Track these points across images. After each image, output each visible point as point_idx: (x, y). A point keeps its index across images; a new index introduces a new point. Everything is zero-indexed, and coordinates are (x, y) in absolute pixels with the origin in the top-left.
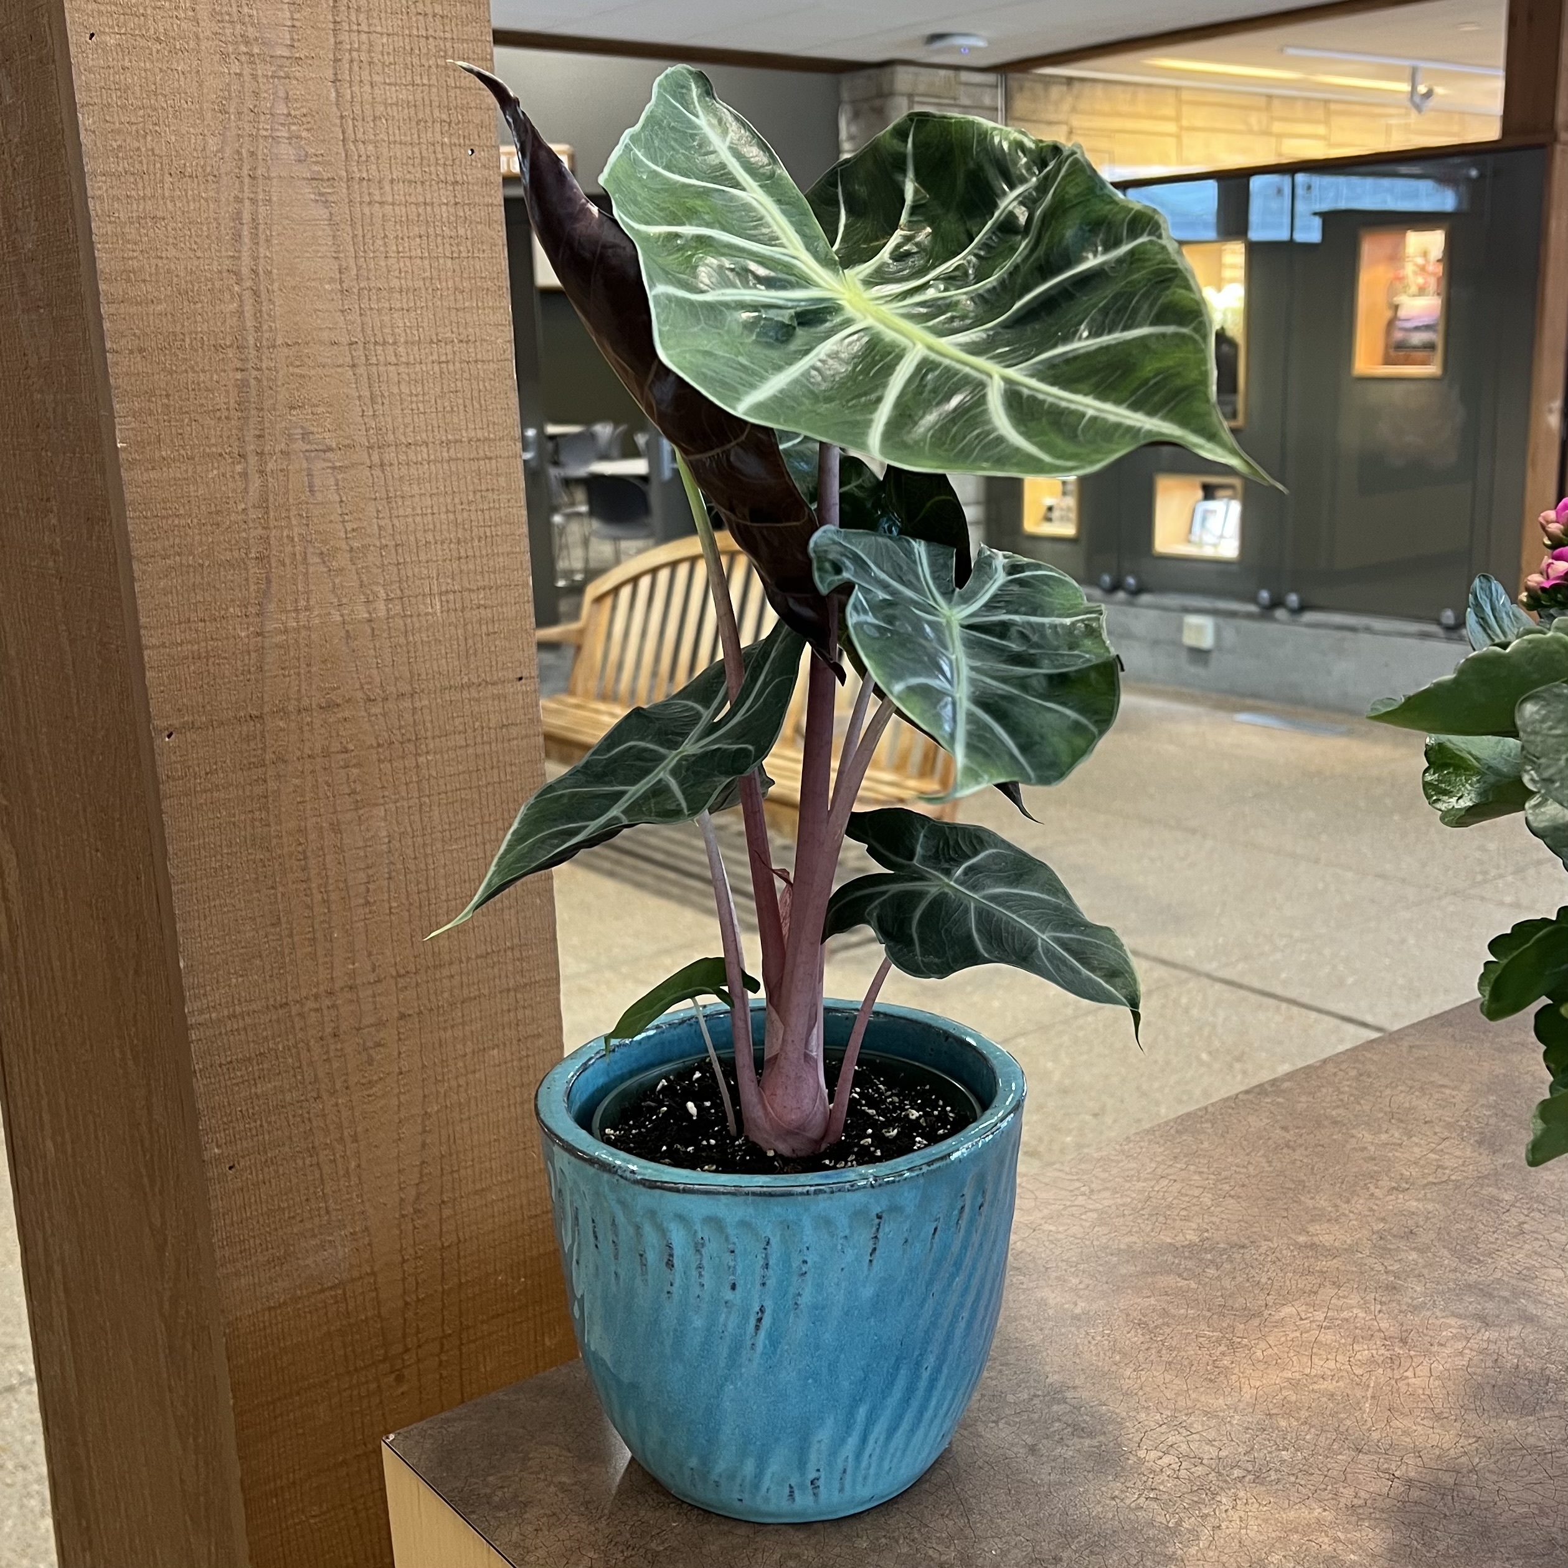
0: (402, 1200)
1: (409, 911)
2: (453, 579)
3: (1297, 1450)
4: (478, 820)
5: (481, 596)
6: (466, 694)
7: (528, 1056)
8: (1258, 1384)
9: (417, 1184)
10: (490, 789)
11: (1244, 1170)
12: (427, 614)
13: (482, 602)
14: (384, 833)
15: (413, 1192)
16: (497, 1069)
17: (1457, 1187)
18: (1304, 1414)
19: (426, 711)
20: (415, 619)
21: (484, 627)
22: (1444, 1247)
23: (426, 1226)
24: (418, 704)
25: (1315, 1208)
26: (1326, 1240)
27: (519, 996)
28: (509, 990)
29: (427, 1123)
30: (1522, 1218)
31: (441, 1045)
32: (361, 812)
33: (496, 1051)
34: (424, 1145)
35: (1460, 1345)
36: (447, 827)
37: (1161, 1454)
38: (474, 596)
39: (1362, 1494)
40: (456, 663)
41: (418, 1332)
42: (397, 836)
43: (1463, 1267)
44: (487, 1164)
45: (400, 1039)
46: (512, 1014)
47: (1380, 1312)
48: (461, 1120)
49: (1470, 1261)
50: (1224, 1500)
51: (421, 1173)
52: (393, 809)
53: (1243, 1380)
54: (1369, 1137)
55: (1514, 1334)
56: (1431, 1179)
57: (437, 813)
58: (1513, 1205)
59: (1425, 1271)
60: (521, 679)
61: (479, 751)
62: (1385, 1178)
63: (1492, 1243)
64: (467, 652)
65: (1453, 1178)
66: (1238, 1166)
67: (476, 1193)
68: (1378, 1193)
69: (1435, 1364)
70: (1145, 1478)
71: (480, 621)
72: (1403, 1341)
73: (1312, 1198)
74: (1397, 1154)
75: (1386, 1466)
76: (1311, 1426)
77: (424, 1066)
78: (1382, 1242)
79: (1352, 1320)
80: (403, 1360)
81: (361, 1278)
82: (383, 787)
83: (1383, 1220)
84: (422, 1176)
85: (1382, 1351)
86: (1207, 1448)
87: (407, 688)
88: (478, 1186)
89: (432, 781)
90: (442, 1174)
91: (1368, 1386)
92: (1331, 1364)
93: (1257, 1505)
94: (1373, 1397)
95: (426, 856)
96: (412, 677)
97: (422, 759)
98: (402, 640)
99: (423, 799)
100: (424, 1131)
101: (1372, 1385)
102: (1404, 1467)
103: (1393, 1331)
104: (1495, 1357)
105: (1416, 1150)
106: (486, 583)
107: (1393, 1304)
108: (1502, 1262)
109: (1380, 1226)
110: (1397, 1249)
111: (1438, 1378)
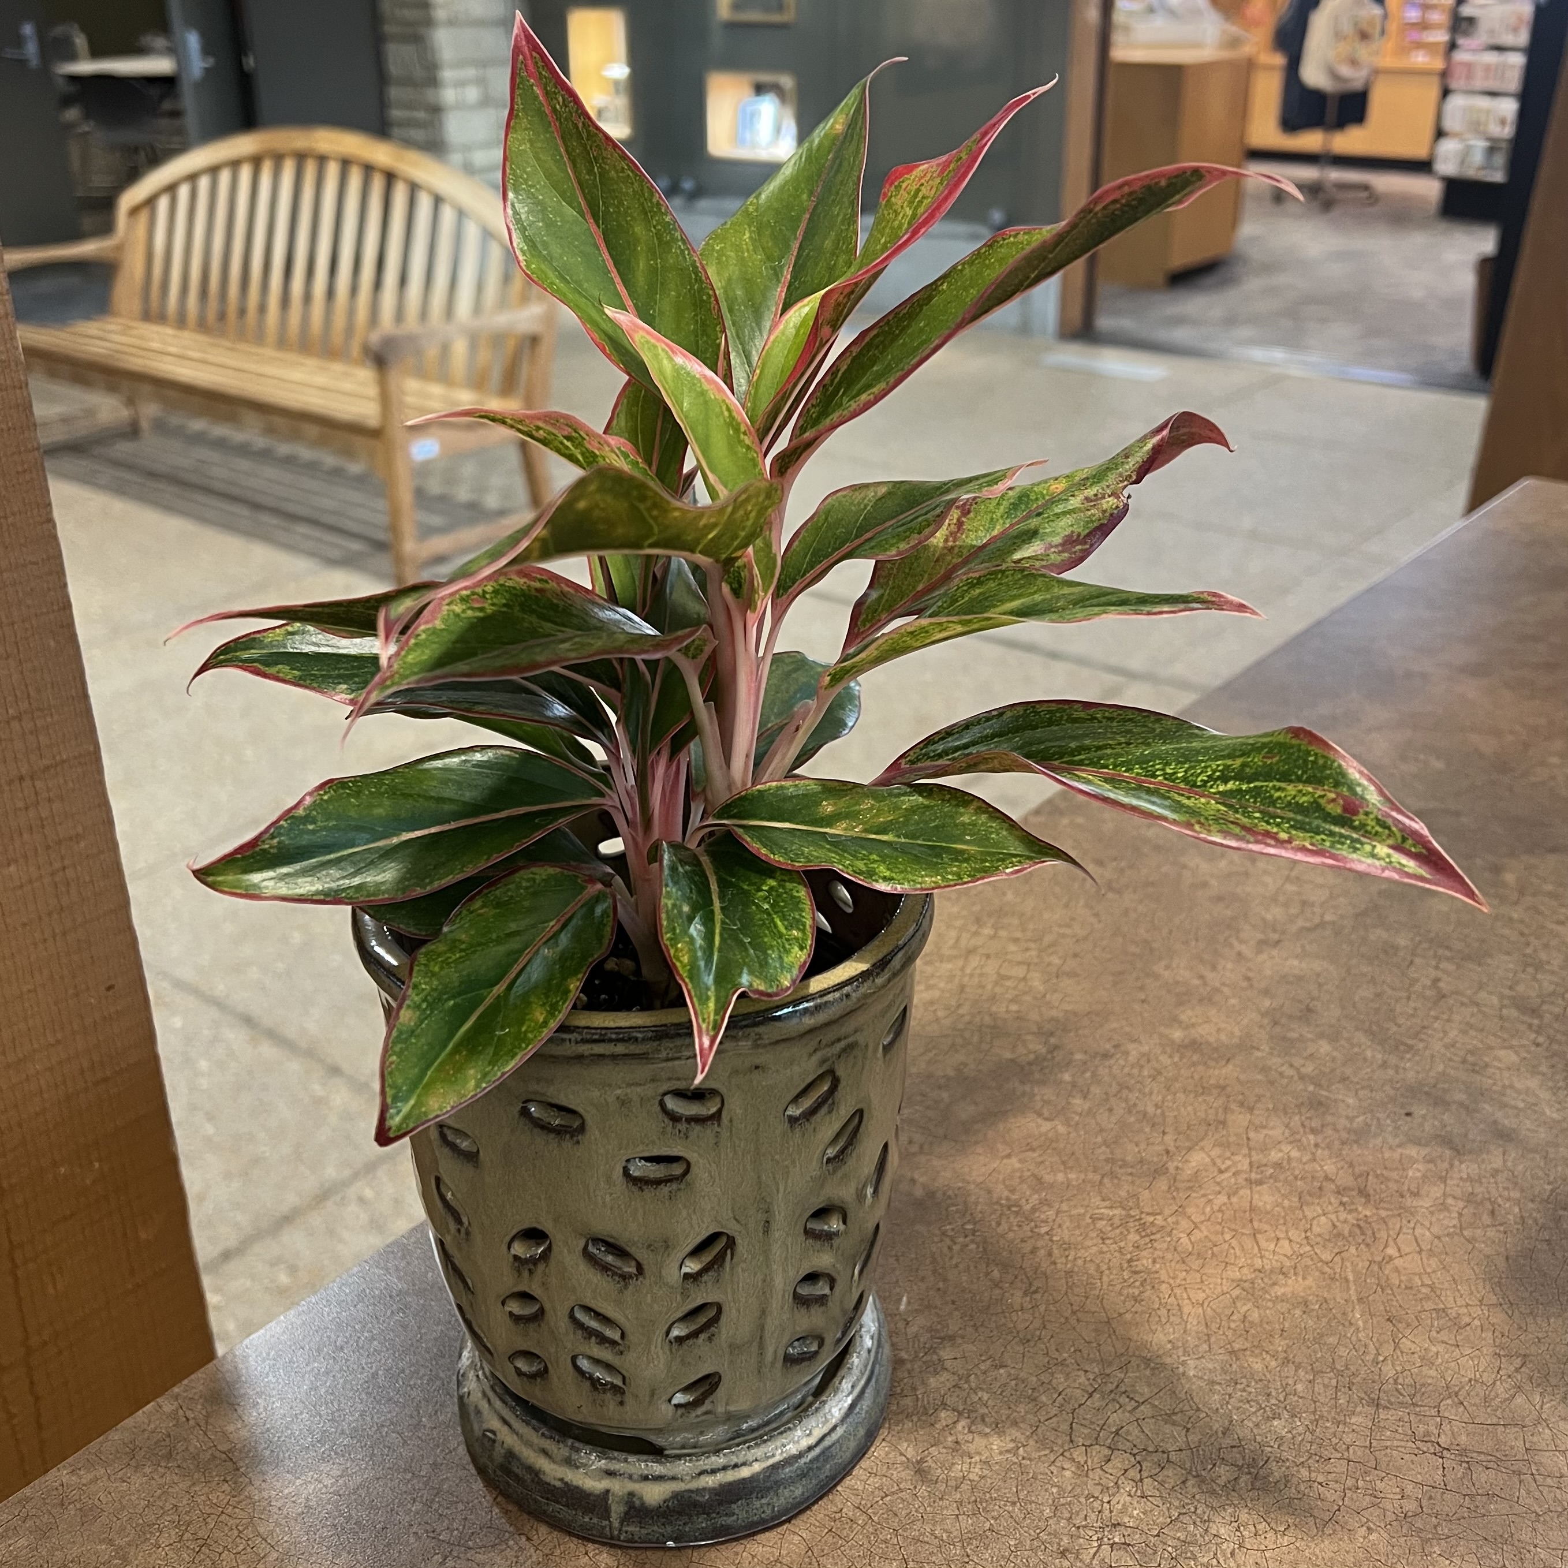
3: (1293, 1416)
7: (64, 868)
8: (1201, 1296)
11: (1068, 931)
16: (19, 892)
17: (1337, 933)
18: (1280, 1344)
22: (1357, 1029)
25: (1177, 982)
26: (1205, 1031)
27: (39, 784)
28: (21, 778)
30: (1433, 973)
33: (12, 868)
35: (1436, 1191)
37: (1107, 1452)
39: (1409, 1488)
43: (1393, 1060)
46: (32, 813)
47: (1316, 1145)
49: (1397, 1048)
50: (1222, 1531)
53: (1178, 1291)
54: (1204, 867)
55: (1497, 1163)
56: (1300, 923)
58: (1413, 954)
59: (1348, 1071)
62: (1247, 927)
63: (1413, 1016)
65: (1328, 918)
66: (1060, 926)
68: (1247, 951)
69: (1418, 1231)
70: (1097, 1504)
72: (1363, 1192)
73: (1167, 967)
74: (1248, 889)
75: (1422, 1428)
76: (1298, 1367)
78: (1278, 1029)
79: (1285, 1163)
83: (1266, 992)
85: (1343, 1216)
86: (1168, 1429)
91: (1347, 1280)
92: (1285, 1247)
93: (1270, 1535)
94: (1360, 1300)
101: (1351, 1277)
102: (1446, 1427)
103: (1345, 1179)
104: (1489, 1206)
105: (1268, 880)
107: (1329, 1131)
108: (1437, 1046)
109: (1267, 1003)
110: (1301, 1039)
111: (1431, 1253)
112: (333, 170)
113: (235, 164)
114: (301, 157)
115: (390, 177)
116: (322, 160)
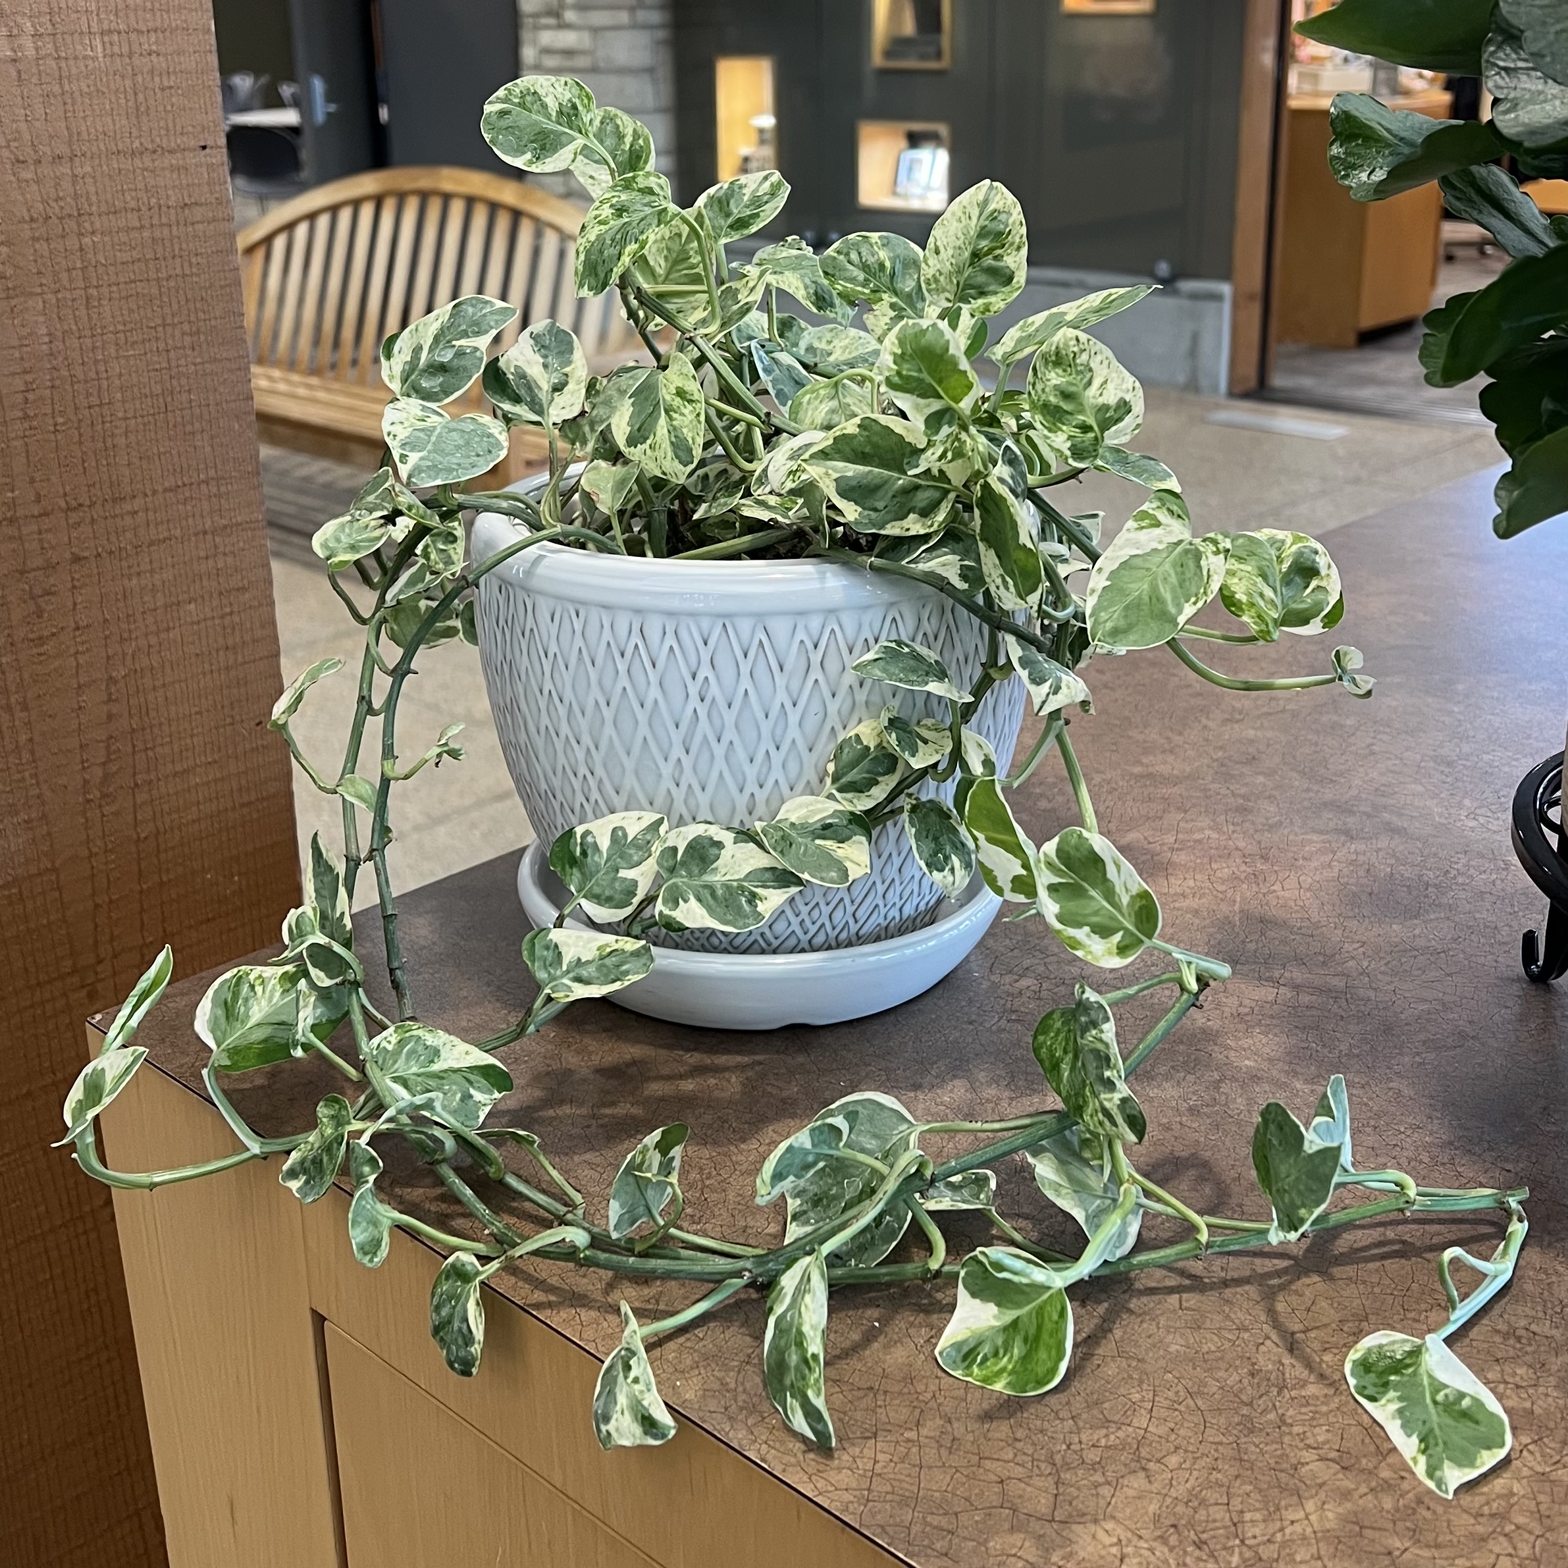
0: (86, 782)
1: (78, 428)
2: (116, 15)
4: (159, 321)
5: (153, 40)
6: (138, 162)
7: (231, 613)
9: (104, 764)
10: (172, 284)
12: (85, 57)
13: (154, 48)
14: (44, 331)
15: (98, 772)
16: (196, 627)
17: (1294, 716)
19: (89, 180)
20: (71, 62)
21: (157, 79)
22: (1291, 770)
23: (117, 814)
24: (78, 171)
25: (1145, 741)
26: (1161, 769)
27: (217, 539)
28: (205, 533)
29: (113, 690)
30: (1370, 740)
31: (125, 597)
32: (13, 302)
33: (192, 606)
34: (110, 717)
35: (1326, 858)
36: (120, 327)
37: (1017, 977)
38: (143, 39)
39: (1247, 1002)
40: (124, 122)
41: (112, 940)
42: (59, 334)
43: (1315, 788)
44: (188, 741)
45: (74, 587)
46: (211, 562)
47: (1234, 831)
48: (154, 688)
49: (1322, 781)
51: (108, 748)
52: (54, 301)
55: (1383, 845)
56: (1265, 709)
57: (107, 308)
58: (1357, 729)
59: (1276, 793)
60: (204, 148)
61: (157, 234)
62: (1214, 711)
63: (1342, 764)
64: (138, 109)
65: (1288, 707)
67: (175, 774)
68: (1211, 725)
69: (1303, 877)
70: (1002, 1002)
71: (152, 72)
72: (1265, 858)
73: (1141, 733)
75: (1268, 974)
77: (106, 621)
78: (1224, 769)
79: (1205, 841)
80: (96, 973)
81: (40, 874)
82: (39, 273)
83: (1221, 748)
84: (109, 754)
85: (1243, 867)
86: (1066, 967)
87: (63, 149)
88: (178, 768)
89: (101, 270)
90: (134, 753)
91: (1234, 901)
92: (1191, 883)
94: (1243, 911)
95: (96, 362)
96: (70, 136)
97: (86, 240)
98: (56, 89)
99: (90, 291)
100: (110, 700)
101: (1238, 900)
102: (1288, 975)
103: (1252, 848)
104: (1366, 867)
106: (158, 23)
107: (1247, 825)
108: (1357, 782)
109: (1220, 754)
110: (1242, 775)
111: (1309, 890)
112: (457, 209)
113: (356, 204)
114: (424, 196)
115: (517, 215)
116: (447, 198)
